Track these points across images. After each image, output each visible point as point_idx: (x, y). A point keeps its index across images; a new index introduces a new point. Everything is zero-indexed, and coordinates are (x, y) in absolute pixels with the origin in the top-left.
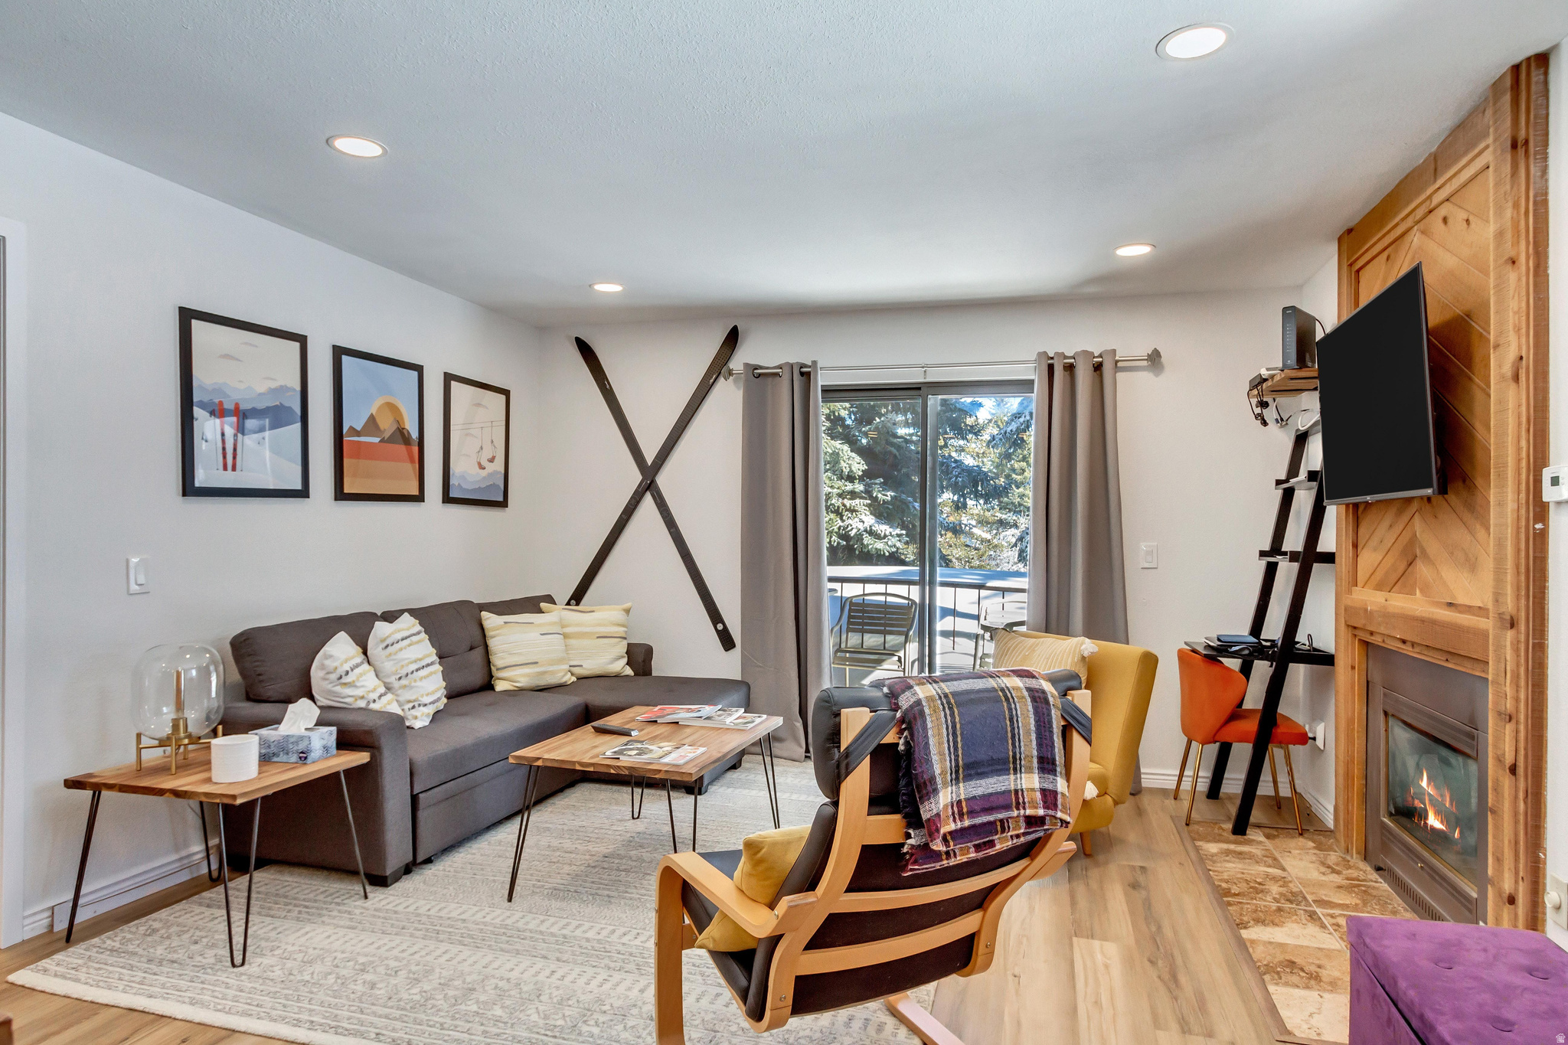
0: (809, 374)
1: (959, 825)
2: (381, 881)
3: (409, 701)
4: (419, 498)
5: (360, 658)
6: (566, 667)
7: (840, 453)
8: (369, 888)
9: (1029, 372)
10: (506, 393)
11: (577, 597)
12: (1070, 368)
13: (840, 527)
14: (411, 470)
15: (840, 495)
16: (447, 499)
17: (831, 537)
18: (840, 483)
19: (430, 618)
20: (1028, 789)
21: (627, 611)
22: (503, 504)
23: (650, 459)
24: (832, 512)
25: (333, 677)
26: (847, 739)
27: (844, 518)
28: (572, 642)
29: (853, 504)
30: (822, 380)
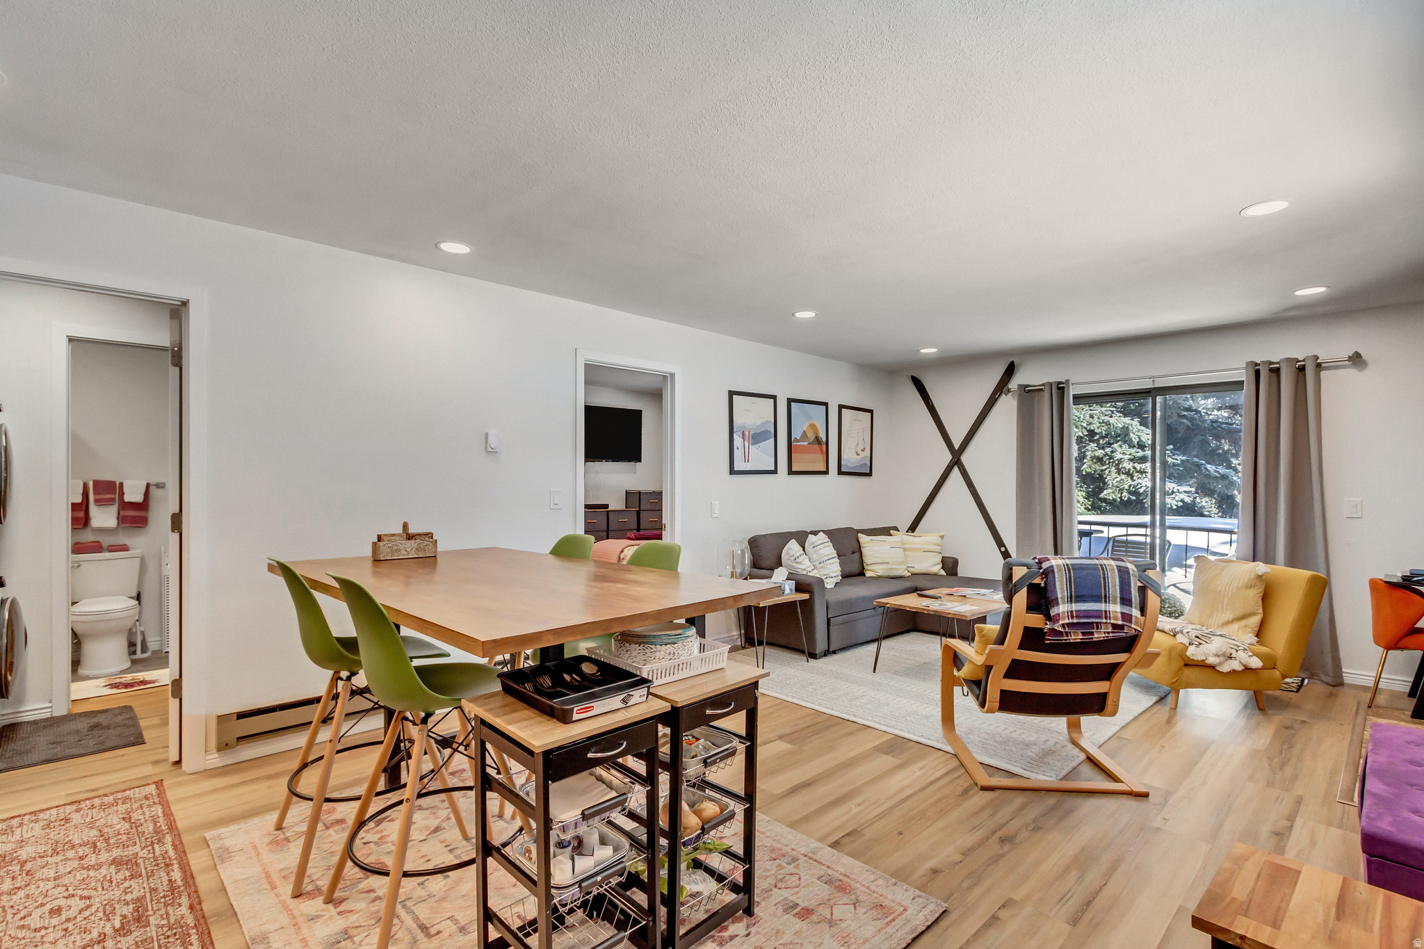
0: (1063, 388)
1: (1071, 621)
2: (813, 656)
3: (825, 575)
4: (826, 472)
5: (802, 552)
6: (905, 567)
7: (1130, 427)
8: (809, 659)
9: (1241, 375)
10: (871, 411)
11: (913, 528)
12: (1276, 372)
13: (1130, 485)
14: (821, 458)
15: (1131, 460)
16: (840, 472)
17: (1122, 493)
18: (1132, 451)
19: (833, 535)
20: (1113, 612)
21: (942, 537)
22: (870, 474)
23: (957, 446)
24: (1123, 474)
25: (792, 559)
26: (1015, 579)
27: (1134, 478)
28: (908, 553)
29: (1144, 467)
30: (1072, 391)
